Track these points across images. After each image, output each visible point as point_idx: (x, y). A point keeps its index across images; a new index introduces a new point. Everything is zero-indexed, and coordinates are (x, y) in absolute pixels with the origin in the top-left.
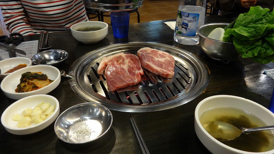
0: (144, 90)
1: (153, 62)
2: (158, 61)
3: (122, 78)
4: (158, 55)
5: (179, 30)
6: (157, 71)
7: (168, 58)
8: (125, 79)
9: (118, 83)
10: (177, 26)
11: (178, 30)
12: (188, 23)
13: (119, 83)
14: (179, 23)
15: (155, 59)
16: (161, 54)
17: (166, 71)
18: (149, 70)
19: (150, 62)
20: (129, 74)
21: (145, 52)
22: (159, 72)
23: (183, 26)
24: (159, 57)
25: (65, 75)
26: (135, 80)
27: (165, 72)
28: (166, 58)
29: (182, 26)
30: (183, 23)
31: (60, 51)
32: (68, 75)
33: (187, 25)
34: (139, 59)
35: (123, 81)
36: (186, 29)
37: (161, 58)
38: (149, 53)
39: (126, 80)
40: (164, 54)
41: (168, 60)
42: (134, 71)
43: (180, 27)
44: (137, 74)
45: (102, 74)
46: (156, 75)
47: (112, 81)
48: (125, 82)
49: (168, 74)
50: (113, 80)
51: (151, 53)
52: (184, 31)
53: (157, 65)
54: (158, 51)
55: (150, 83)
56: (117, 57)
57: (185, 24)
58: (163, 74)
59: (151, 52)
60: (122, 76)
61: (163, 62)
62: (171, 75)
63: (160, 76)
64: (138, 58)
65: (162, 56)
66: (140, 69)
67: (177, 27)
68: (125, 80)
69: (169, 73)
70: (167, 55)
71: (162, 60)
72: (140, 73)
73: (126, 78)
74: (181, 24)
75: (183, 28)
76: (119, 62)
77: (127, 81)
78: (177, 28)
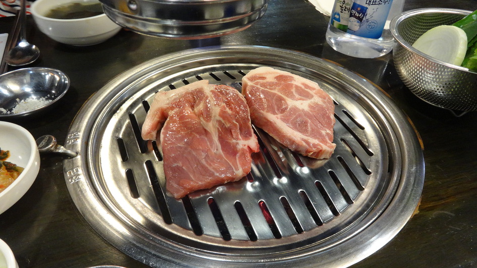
0: (261, 198)
1: (281, 113)
2: (295, 109)
3: (204, 162)
4: (293, 90)
5: (343, 22)
6: (293, 142)
7: (317, 100)
8: (210, 165)
9: (192, 176)
10: (338, 10)
11: (339, 20)
12: (366, 6)
13: (194, 176)
14: (344, 6)
15: (286, 103)
16: (301, 88)
17: (316, 141)
18: (271, 135)
19: (274, 113)
20: (220, 151)
21: (261, 81)
22: (298, 145)
23: (354, 12)
24: (297, 96)
25: (56, 148)
26: (237, 169)
27: (315, 145)
28: (312, 100)
29: (351, 14)
30: (355, 6)
31: (48, 72)
32: (65, 147)
33: (363, 11)
34: (245, 102)
35: (206, 170)
36: (360, 19)
37: (300, 99)
38: (271, 85)
39: (214, 168)
40: (306, 86)
41: (317, 104)
42: (234, 141)
43: (346, 14)
44: (243, 149)
45: (154, 139)
46: (290, 150)
47: (178, 168)
48: (212, 175)
49: (321, 151)
50: (180, 164)
51: (276, 84)
52: (354, 24)
53: (292, 123)
54: (292, 78)
55: (274, 175)
56: (192, 93)
57: (359, 9)
58: (307, 151)
59: (275, 81)
60: (204, 155)
61: (306, 114)
62: (327, 152)
63: (301, 155)
64: (244, 99)
65: (304, 94)
66: (251, 136)
67: (339, 15)
68: (210, 168)
69: (324, 147)
70: (314, 89)
71: (303, 105)
72: (249, 147)
73: (212, 161)
74: (348, 7)
75: (353, 19)
76: (196, 110)
77: (217, 172)
78: (337, 16)
